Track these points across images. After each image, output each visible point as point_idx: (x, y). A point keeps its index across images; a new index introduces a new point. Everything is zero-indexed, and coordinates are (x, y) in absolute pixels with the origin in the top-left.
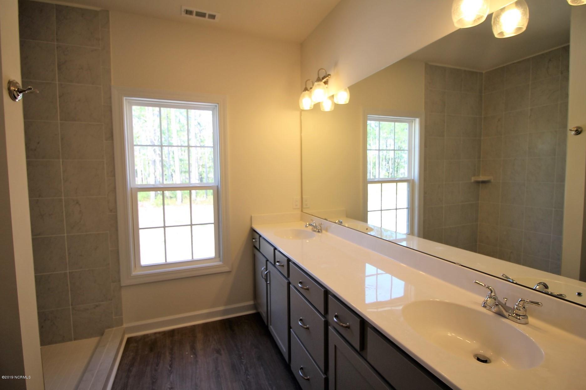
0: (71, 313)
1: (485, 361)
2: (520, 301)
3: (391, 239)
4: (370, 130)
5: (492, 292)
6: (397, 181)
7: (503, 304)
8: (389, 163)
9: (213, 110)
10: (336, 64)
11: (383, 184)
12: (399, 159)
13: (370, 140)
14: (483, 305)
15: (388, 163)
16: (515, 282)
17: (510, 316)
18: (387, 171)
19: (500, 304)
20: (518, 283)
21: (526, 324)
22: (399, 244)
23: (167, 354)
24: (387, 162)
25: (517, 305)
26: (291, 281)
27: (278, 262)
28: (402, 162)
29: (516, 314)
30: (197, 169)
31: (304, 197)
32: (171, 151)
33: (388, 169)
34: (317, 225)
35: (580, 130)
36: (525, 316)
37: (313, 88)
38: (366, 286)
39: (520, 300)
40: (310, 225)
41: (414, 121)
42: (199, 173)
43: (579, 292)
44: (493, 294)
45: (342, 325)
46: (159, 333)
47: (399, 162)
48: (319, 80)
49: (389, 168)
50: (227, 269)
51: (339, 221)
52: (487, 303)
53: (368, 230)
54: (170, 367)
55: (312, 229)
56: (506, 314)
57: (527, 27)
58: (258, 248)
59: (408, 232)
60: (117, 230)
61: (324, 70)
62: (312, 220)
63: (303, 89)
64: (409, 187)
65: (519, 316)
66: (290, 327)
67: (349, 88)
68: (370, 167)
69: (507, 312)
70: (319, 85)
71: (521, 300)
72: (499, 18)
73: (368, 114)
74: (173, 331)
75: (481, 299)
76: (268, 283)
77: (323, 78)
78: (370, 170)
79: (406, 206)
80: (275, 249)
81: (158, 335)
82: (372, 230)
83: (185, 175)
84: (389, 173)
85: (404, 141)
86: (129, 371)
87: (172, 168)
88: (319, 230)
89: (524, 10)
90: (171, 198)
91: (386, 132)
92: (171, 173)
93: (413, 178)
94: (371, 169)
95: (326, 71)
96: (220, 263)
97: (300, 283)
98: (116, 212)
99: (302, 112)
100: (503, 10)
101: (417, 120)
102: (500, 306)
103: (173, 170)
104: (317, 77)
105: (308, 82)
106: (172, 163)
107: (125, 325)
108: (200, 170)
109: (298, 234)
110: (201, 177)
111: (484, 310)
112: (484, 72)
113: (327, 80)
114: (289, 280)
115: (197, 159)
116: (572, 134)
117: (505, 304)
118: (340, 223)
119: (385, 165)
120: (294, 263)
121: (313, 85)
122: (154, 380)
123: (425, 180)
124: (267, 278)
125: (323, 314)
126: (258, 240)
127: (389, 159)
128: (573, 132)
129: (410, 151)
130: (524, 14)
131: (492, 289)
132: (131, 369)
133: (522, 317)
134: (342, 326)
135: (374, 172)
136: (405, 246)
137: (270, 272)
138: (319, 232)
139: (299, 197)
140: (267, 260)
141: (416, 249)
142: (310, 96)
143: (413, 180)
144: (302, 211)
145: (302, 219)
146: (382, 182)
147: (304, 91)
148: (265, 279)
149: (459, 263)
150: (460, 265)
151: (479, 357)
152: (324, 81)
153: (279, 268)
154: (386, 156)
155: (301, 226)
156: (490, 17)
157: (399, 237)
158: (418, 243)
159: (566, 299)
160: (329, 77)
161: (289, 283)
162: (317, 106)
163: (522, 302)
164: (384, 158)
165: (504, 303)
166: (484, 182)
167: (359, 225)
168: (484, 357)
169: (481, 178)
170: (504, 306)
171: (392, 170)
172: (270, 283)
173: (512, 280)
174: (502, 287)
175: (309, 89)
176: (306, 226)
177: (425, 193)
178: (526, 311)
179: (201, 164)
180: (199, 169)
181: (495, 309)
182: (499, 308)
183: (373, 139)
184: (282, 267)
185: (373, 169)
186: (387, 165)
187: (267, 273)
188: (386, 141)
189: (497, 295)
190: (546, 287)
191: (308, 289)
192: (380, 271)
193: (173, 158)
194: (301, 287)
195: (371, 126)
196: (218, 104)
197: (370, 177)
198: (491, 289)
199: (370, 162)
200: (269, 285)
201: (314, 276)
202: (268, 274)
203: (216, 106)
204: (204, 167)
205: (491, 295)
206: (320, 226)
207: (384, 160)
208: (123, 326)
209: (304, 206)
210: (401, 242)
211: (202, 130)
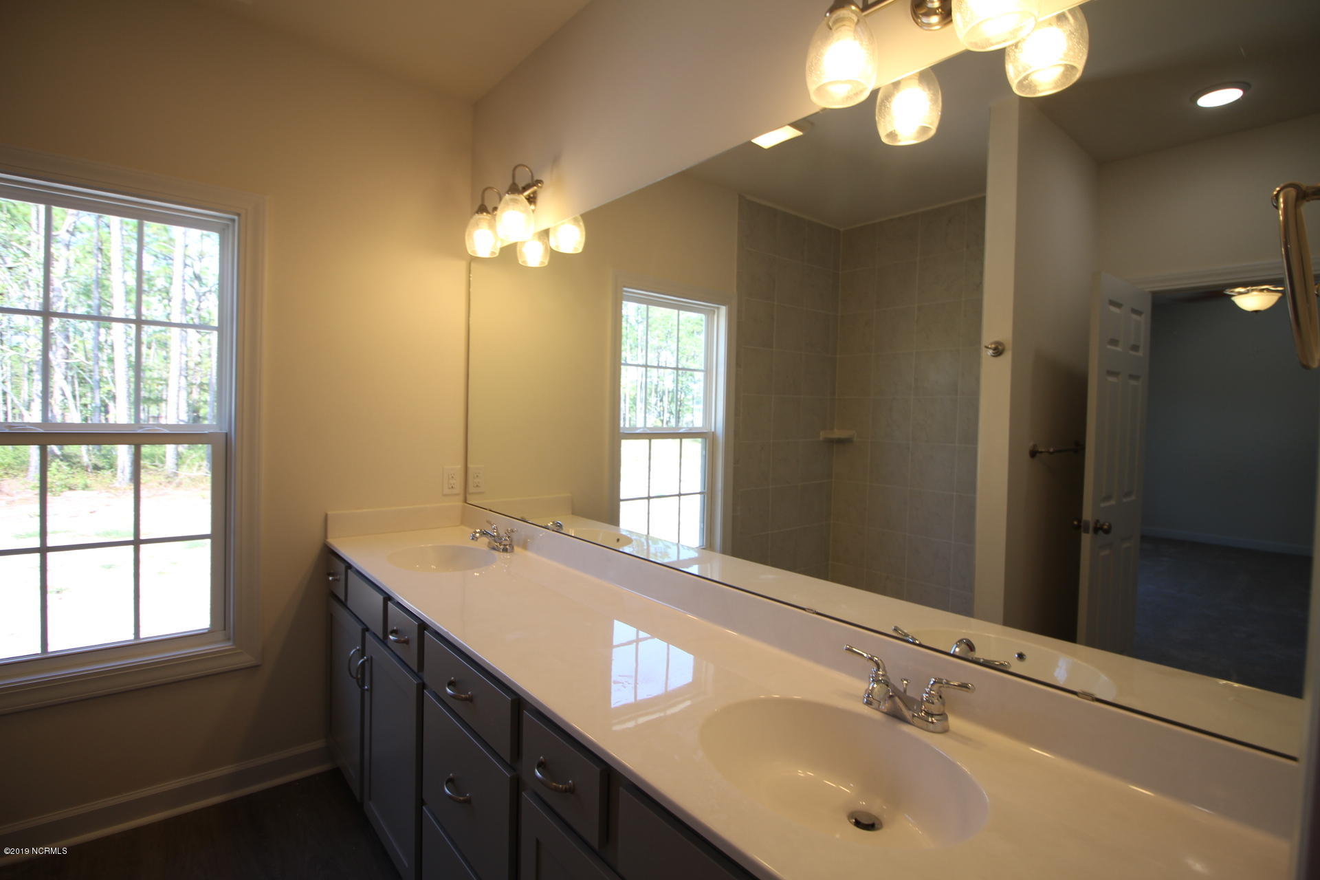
1: (870, 827)
2: (932, 685)
3: (665, 561)
4: (626, 328)
5: (878, 670)
6: (681, 435)
7: (900, 691)
8: (664, 399)
9: (223, 232)
10: (556, 160)
11: (653, 441)
12: (683, 393)
13: (626, 350)
14: (865, 700)
15: (661, 400)
16: (917, 642)
17: (915, 718)
18: (660, 416)
19: (896, 695)
20: (924, 643)
21: (945, 731)
22: (683, 569)
24: (659, 399)
25: (927, 693)
26: (426, 680)
27: (394, 632)
28: (689, 400)
29: (927, 713)
30: (184, 394)
31: (470, 466)
32: (106, 341)
33: (662, 413)
34: (502, 533)
35: (1000, 347)
36: (943, 716)
37: (500, 208)
38: (614, 677)
39: (932, 682)
40: (484, 533)
41: (716, 310)
42: (189, 405)
43: (1019, 652)
44: (881, 673)
45: (555, 787)
47: (682, 399)
48: (514, 189)
49: (663, 411)
50: (246, 659)
51: (553, 522)
52: (874, 694)
53: (620, 541)
55: (489, 543)
56: (908, 714)
57: (939, 129)
58: (342, 598)
59: (701, 544)
61: (527, 169)
62: (489, 522)
63: (476, 208)
64: (704, 448)
65: (932, 715)
66: (421, 802)
67: (582, 216)
68: (624, 407)
69: (910, 710)
70: (515, 201)
71: (935, 682)
72: (890, 102)
73: (625, 287)
75: (862, 686)
76: (367, 690)
77: (525, 189)
78: (625, 414)
79: (698, 488)
80: (388, 598)
82: (629, 541)
83: (146, 409)
84: (662, 421)
85: (693, 357)
87: (106, 388)
88: (505, 545)
89: (934, 95)
90: (97, 468)
91: (659, 337)
92: (102, 401)
93: (713, 430)
94: (627, 411)
95: (531, 171)
96: (227, 645)
97: (451, 684)
99: (473, 265)
100: (896, 85)
101: (723, 310)
102: (897, 699)
103: (109, 392)
104: (510, 182)
105: (488, 193)
106: (106, 373)
108: (195, 396)
109: (454, 558)
110: (195, 414)
111: (867, 710)
112: (842, 230)
113: (535, 193)
114: (421, 678)
115: (187, 368)
116: (989, 354)
117: (905, 691)
118: (558, 528)
119: (656, 405)
120: (438, 634)
121: (501, 199)
123: (736, 434)
124: (364, 674)
125: (509, 762)
126: (343, 577)
127: (664, 392)
128: (990, 352)
129: (707, 371)
130: (934, 101)
131: (879, 661)
133: (938, 717)
134: (556, 789)
135: (633, 419)
136: (697, 573)
137: (371, 659)
138: (505, 550)
139: (459, 466)
140: (366, 629)
141: (717, 580)
142: (492, 226)
143: (714, 434)
144: (465, 501)
145: (465, 520)
146: (650, 435)
147: (477, 212)
148: (358, 679)
149: (812, 607)
150: (813, 613)
151: (859, 819)
152: (526, 193)
153: (398, 649)
154: (657, 386)
155: (460, 537)
156: (875, 93)
157: (686, 555)
158: (721, 566)
159: (1011, 670)
160: (538, 187)
161: (422, 686)
162: (509, 253)
163: (937, 686)
164: (653, 390)
165: (902, 690)
166: (840, 441)
167: (599, 531)
168: (869, 815)
169: (837, 434)
170: (902, 696)
171: (669, 415)
172: (371, 690)
173: (913, 638)
174: (897, 656)
175: (490, 209)
176: (474, 538)
177: (736, 462)
178: (943, 704)
179: (198, 382)
180: (190, 393)
181: (885, 706)
182: (894, 702)
183: (631, 349)
184: (405, 645)
185: (630, 410)
186: (659, 404)
187: (363, 663)
188: (657, 354)
189: (888, 674)
190: (971, 647)
191: (470, 699)
192: (642, 634)
193: (111, 360)
194: (451, 696)
195: (627, 322)
196: (239, 215)
197: (625, 424)
198: (876, 663)
199: (625, 396)
200: (367, 695)
201: (488, 664)
202: (367, 665)
203: (233, 220)
204: (204, 390)
205: (877, 675)
206: (509, 537)
207: (653, 394)
209: (471, 489)
210: (687, 568)
211: (204, 294)
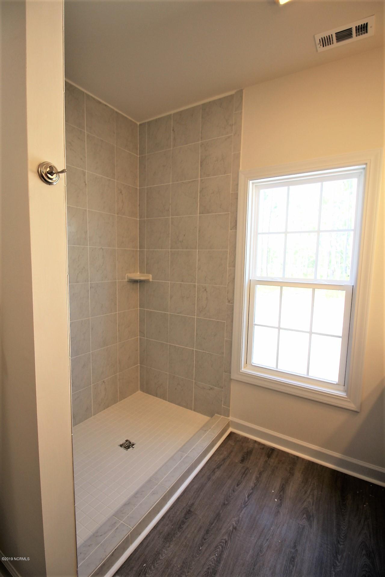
0: (194, 387)
23: (254, 477)
46: (259, 444)
54: (248, 497)
60: (232, 322)
74: (273, 450)
81: (256, 445)
86: (214, 471)
98: (233, 303)
107: (231, 418)
122: (226, 502)
132: (216, 470)
196: (366, 164)
208: (229, 418)
